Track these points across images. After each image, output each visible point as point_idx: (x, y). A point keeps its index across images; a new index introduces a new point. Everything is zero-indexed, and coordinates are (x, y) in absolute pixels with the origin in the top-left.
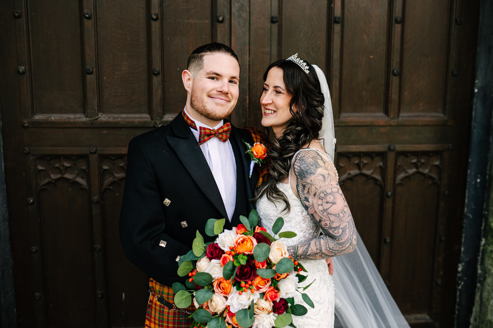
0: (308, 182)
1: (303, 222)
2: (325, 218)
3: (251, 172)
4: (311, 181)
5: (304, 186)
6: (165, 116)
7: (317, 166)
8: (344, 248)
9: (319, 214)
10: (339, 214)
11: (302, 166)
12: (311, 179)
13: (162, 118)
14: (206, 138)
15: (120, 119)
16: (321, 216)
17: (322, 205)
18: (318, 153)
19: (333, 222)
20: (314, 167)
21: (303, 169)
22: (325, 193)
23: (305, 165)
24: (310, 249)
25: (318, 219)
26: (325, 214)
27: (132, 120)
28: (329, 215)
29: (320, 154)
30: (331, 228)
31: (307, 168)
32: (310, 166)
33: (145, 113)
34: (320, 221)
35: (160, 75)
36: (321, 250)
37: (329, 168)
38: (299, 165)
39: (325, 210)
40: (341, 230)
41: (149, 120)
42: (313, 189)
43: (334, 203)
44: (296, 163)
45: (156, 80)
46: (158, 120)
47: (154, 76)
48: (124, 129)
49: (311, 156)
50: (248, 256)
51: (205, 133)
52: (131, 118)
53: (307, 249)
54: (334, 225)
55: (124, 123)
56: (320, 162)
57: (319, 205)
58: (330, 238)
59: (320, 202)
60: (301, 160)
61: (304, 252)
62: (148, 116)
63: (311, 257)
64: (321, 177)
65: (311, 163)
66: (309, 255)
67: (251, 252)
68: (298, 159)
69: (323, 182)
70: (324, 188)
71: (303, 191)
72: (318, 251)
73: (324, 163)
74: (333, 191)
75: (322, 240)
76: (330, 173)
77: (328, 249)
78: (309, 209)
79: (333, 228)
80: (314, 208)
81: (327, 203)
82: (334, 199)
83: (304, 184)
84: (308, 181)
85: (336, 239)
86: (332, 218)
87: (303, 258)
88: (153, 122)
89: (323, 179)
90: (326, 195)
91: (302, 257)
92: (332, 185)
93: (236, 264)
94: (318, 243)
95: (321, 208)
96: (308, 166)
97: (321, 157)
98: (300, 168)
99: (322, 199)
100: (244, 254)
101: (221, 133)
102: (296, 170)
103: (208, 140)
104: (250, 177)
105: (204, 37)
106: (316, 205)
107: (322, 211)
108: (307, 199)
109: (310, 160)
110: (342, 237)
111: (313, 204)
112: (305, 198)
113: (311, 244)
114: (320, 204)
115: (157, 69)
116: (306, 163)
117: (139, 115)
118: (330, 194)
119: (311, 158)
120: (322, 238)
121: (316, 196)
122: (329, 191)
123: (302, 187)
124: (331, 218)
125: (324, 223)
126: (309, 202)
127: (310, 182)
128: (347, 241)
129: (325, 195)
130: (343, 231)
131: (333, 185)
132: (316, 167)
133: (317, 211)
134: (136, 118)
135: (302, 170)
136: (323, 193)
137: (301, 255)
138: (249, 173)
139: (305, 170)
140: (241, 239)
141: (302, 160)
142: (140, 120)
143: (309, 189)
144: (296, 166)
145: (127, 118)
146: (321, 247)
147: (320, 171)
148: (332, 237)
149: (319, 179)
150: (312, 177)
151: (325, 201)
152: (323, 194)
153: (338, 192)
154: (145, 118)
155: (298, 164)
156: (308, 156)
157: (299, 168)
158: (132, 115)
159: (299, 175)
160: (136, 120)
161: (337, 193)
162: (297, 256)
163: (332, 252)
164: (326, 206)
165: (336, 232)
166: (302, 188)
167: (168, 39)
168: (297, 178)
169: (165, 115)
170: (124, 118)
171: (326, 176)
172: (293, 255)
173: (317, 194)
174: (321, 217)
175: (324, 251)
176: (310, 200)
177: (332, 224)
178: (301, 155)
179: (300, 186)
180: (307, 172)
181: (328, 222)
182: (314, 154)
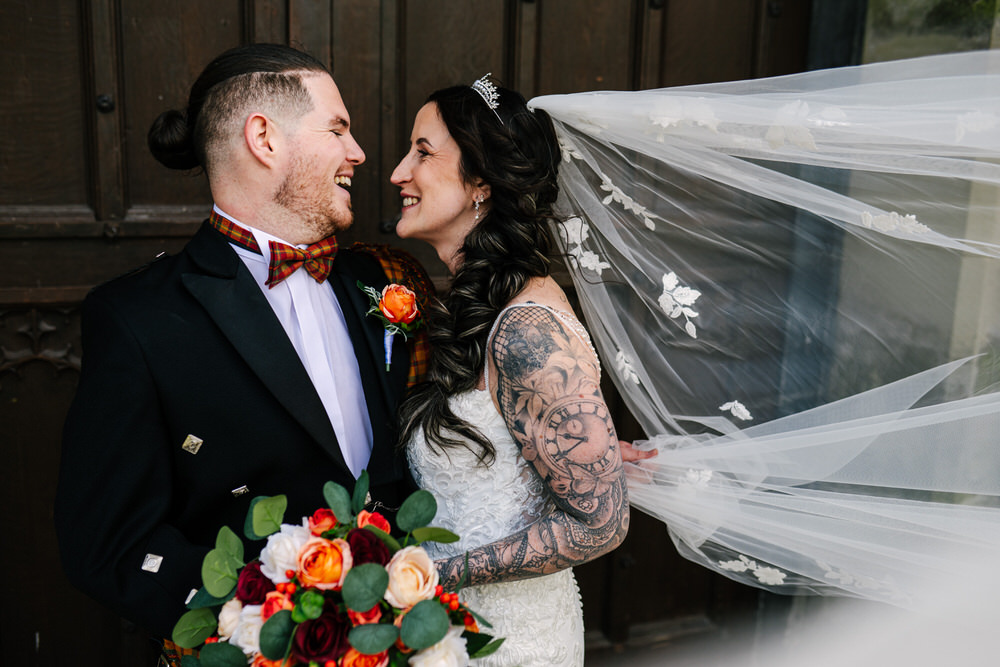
0: (525, 385)
1: (520, 479)
2: (560, 473)
3: (388, 356)
4: (533, 383)
5: (516, 396)
6: (130, 211)
7: (549, 346)
8: (604, 542)
9: (547, 462)
10: (592, 465)
11: (512, 347)
12: (532, 378)
13: (123, 215)
14: (284, 269)
15: (14, 219)
16: (552, 467)
17: (554, 441)
18: (552, 315)
19: (578, 482)
20: (542, 349)
21: (514, 352)
22: (563, 413)
23: (520, 345)
24: (529, 549)
25: (544, 474)
26: (561, 463)
27: (47, 220)
28: (570, 466)
29: (558, 316)
30: (573, 495)
31: (525, 352)
32: (531, 346)
33: (80, 202)
34: (549, 478)
35: (116, 111)
36: (555, 550)
37: (579, 352)
38: (507, 343)
39: (561, 454)
40: (596, 501)
41: (91, 220)
42: (537, 401)
43: (583, 440)
44: (498, 339)
45: (106, 124)
46: (113, 219)
47: (100, 115)
48: (25, 243)
49: (535, 323)
50: (326, 594)
51: (284, 256)
52: (45, 215)
53: (523, 549)
54: (583, 489)
55: (25, 228)
56: (557, 337)
57: (548, 441)
58: (573, 519)
59: (551, 434)
60: (512, 331)
61: (515, 558)
62: (86, 210)
63: (533, 569)
64: (557, 376)
65: (536, 341)
66: (527, 565)
67: (337, 581)
68: (505, 327)
69: (561, 387)
70: (563, 401)
71: (512, 406)
72: (549, 552)
73: (567, 339)
74: (583, 411)
75: (554, 526)
76: (581, 366)
77: (571, 545)
78: (524, 448)
79: (579, 495)
80: (536, 449)
81: (568, 436)
82: (584, 429)
83: (516, 389)
84: (527, 383)
85: (586, 521)
86: (577, 473)
87: (514, 574)
88: (102, 224)
89: (561, 380)
90: (567, 418)
91: (511, 570)
92: (581, 396)
93: (298, 618)
94: (545, 531)
95: (552, 449)
96: (526, 347)
97: (559, 324)
98: (509, 350)
99: (556, 429)
100: (318, 591)
101: (315, 258)
102: (498, 355)
103: (289, 275)
104: (388, 369)
105: (223, 21)
106: (540, 442)
107: (554, 456)
108: (520, 426)
109: (532, 333)
110: (599, 517)
111: (534, 440)
112: (517, 422)
113: (529, 536)
114: (551, 438)
115: (109, 96)
116: (523, 338)
117: (64, 209)
118: (576, 416)
119: (536, 327)
120: (555, 520)
121: (543, 419)
122: (573, 410)
123: (510, 397)
124: (574, 474)
125: (558, 483)
126: (524, 433)
127: (532, 387)
128: (610, 524)
129: (563, 417)
130: (601, 504)
131: (586, 397)
132: (546, 349)
133: (542, 454)
134: (55, 215)
135: (513, 356)
136: (560, 413)
137: (509, 567)
138: (385, 360)
139: (519, 356)
140: (313, 550)
141: (514, 332)
142: (66, 220)
143: (527, 402)
144: (499, 347)
145: (34, 215)
146: (554, 542)
147: (555, 359)
148: (579, 517)
149: (551, 381)
150: (537, 375)
151: (563, 432)
152: (559, 416)
153: (595, 413)
154: (78, 214)
155: (502, 341)
156: (527, 322)
157: (505, 352)
158: (45, 209)
159: (505, 369)
160: (57, 222)
161: (594, 416)
162: (499, 570)
163: (580, 553)
164: (565, 445)
165: (585, 505)
166: (513, 400)
167: (134, 24)
168: (500, 376)
169: (130, 207)
170: (26, 216)
171: (570, 373)
172: (490, 568)
173: (545, 415)
174: (550, 470)
175: (561, 551)
176: (528, 428)
177: (576, 487)
178: (511, 318)
179: (506, 394)
180: (524, 361)
181: (568, 483)
182: (542, 318)
